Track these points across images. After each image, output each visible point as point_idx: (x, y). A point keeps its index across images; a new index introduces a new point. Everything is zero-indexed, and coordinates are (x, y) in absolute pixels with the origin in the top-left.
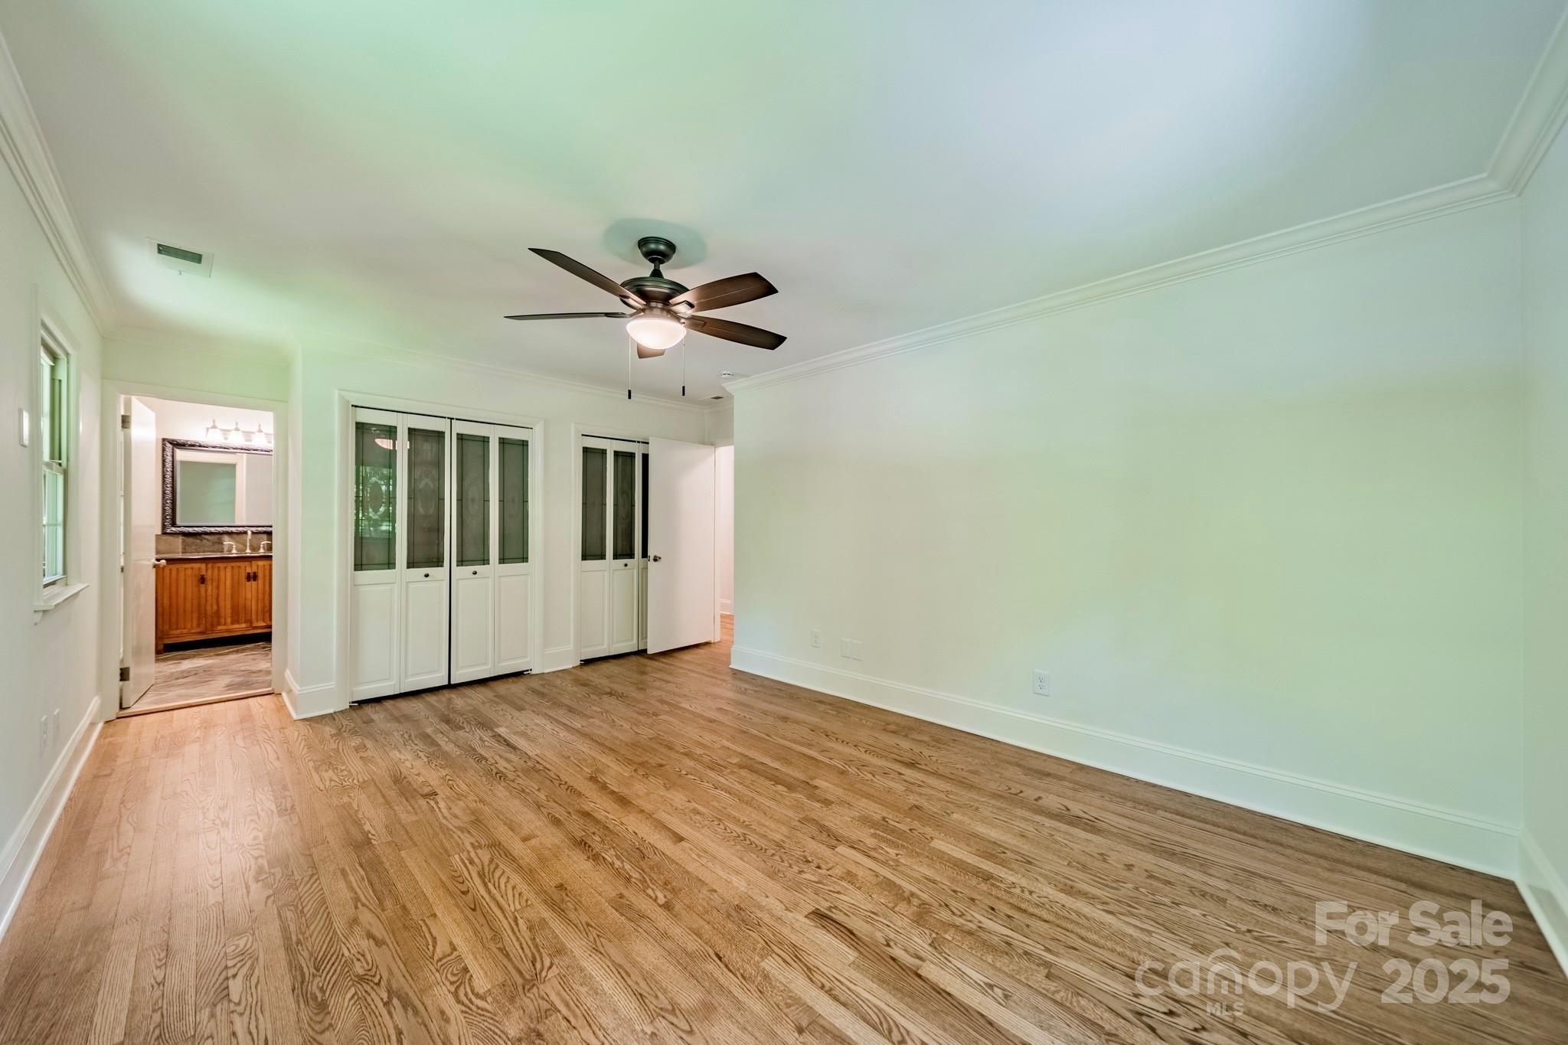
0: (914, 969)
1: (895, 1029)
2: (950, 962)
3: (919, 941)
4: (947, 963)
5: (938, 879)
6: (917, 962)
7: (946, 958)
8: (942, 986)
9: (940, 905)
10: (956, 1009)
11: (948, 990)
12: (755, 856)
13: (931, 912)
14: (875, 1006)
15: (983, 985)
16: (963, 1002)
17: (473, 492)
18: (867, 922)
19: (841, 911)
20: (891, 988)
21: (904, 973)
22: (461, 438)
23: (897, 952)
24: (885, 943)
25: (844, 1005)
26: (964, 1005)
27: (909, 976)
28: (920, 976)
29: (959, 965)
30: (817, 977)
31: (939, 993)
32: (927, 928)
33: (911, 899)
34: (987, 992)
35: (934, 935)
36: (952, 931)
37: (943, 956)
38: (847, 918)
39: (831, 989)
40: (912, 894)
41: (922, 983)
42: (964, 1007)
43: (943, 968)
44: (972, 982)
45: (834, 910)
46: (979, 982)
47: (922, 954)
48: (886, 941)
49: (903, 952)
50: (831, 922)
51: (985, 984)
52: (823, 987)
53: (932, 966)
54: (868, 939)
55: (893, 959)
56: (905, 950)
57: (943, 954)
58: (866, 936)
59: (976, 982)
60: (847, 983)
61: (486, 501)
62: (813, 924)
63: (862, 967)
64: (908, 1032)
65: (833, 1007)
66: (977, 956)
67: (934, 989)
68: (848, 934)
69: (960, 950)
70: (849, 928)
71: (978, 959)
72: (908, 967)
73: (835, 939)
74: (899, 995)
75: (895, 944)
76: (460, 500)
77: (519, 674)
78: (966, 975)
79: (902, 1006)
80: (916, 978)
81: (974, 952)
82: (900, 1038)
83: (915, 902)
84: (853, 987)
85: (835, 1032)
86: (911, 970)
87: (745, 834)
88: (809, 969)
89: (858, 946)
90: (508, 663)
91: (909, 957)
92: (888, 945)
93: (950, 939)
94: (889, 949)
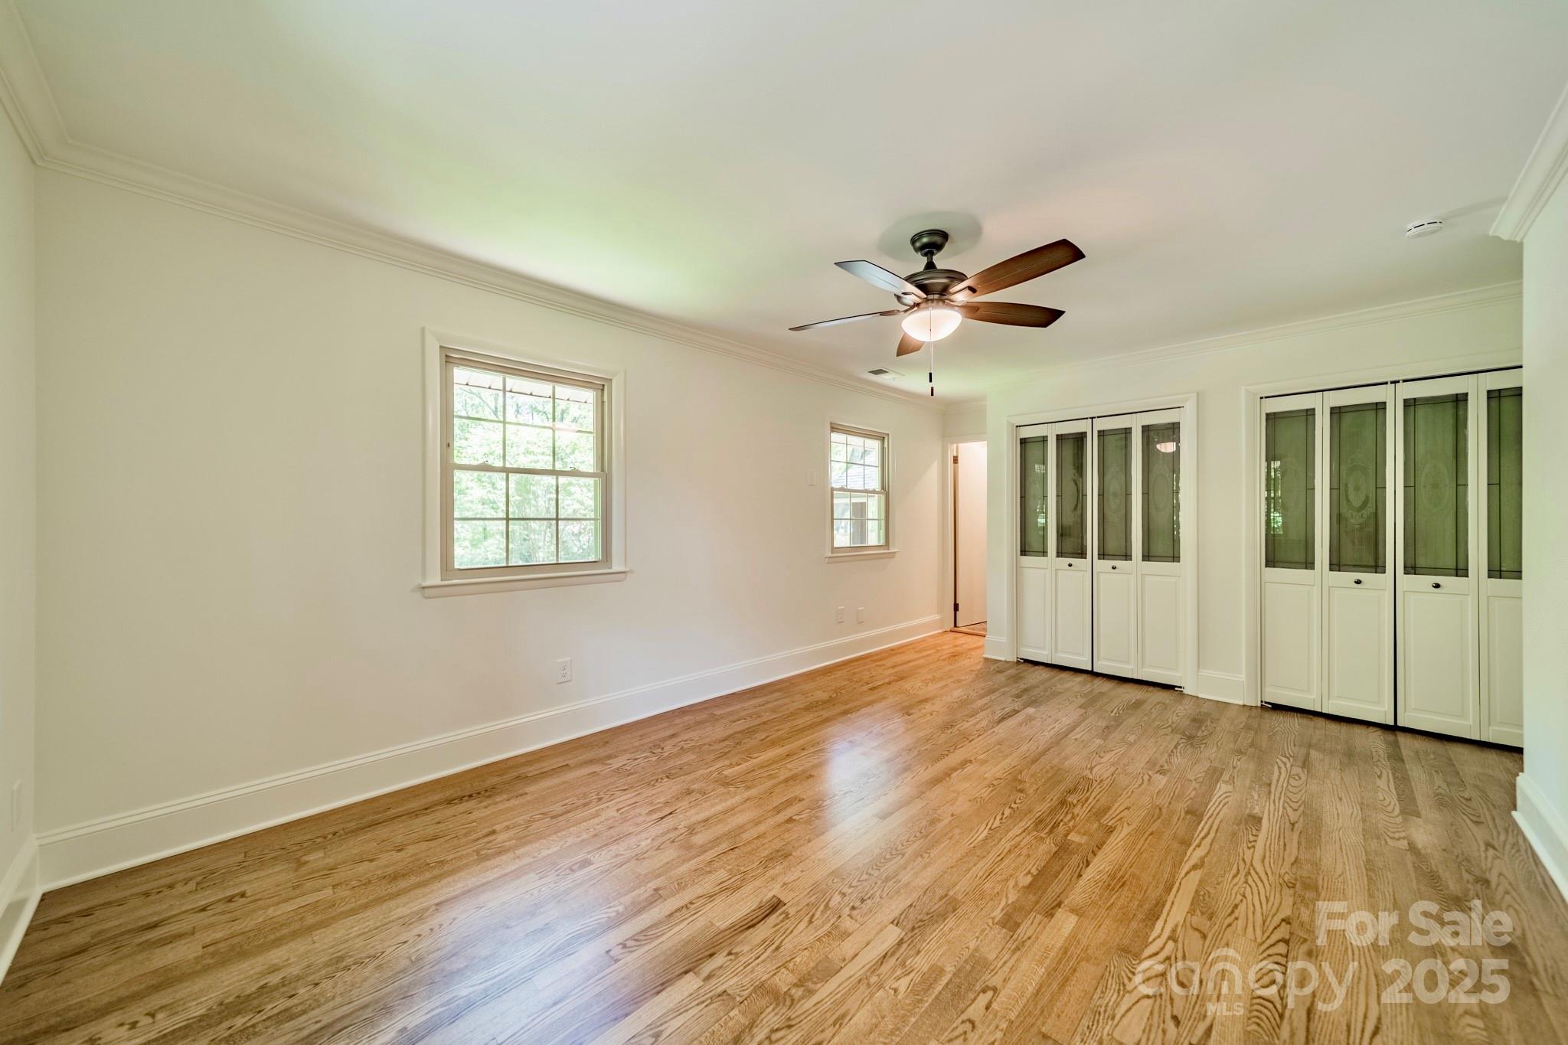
0: (696, 970)
1: (637, 943)
2: (698, 1005)
3: (731, 982)
4: (697, 1002)
5: (844, 1030)
6: (705, 974)
7: (703, 1002)
8: (669, 989)
9: (789, 1019)
10: (641, 993)
11: (663, 993)
12: (866, 862)
13: (777, 1005)
14: (663, 934)
15: (661, 1028)
16: (647, 1002)
17: (1114, 486)
18: (764, 941)
19: (782, 921)
20: (678, 948)
21: (694, 960)
22: (1102, 434)
23: (720, 960)
24: (733, 951)
25: (671, 915)
26: (644, 1002)
27: (689, 964)
28: (686, 972)
29: (691, 1013)
30: (702, 901)
31: (662, 984)
32: (751, 994)
33: (802, 989)
34: (651, 1029)
35: (738, 999)
36: (745, 1021)
37: (707, 1000)
38: (773, 925)
39: (687, 908)
40: (811, 992)
41: (677, 973)
42: (642, 1001)
43: (690, 995)
44: (666, 1019)
45: (783, 916)
46: (666, 1025)
47: (713, 981)
48: (737, 954)
49: (720, 965)
50: (767, 912)
51: (662, 1031)
52: (691, 903)
53: (696, 987)
54: (740, 939)
55: (711, 955)
56: (721, 967)
57: (709, 1001)
58: (746, 937)
59: (666, 1022)
60: (692, 919)
61: (1128, 494)
62: (764, 900)
63: (707, 930)
64: (632, 952)
65: (670, 908)
66: (700, 1036)
67: (668, 981)
68: (749, 924)
69: (713, 1020)
70: (757, 926)
71: (697, 1035)
72: (699, 965)
73: (744, 914)
74: (669, 952)
75: (731, 960)
76: (1101, 495)
77: (1169, 688)
78: (677, 1016)
79: (658, 952)
80: (684, 969)
81: (707, 1034)
82: (628, 946)
83: (797, 993)
84: (686, 922)
85: (647, 909)
86: (695, 968)
87: (903, 855)
88: (712, 896)
89: (732, 930)
90: (1152, 671)
91: (712, 968)
92: (730, 954)
93: (732, 1014)
94: (725, 953)
